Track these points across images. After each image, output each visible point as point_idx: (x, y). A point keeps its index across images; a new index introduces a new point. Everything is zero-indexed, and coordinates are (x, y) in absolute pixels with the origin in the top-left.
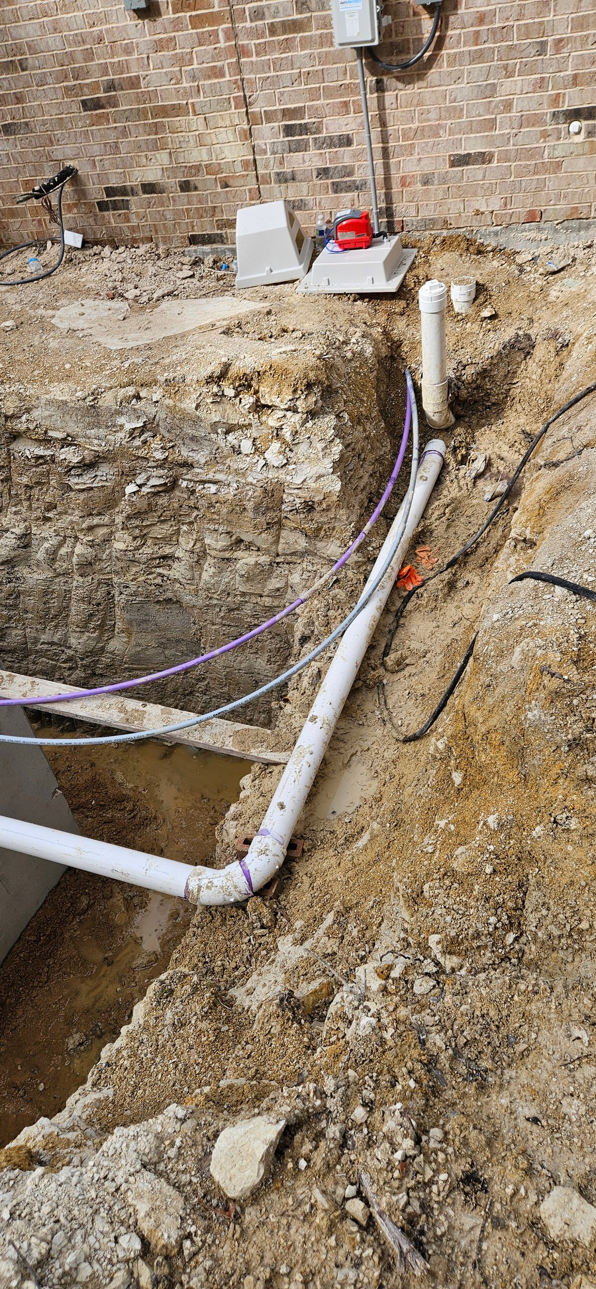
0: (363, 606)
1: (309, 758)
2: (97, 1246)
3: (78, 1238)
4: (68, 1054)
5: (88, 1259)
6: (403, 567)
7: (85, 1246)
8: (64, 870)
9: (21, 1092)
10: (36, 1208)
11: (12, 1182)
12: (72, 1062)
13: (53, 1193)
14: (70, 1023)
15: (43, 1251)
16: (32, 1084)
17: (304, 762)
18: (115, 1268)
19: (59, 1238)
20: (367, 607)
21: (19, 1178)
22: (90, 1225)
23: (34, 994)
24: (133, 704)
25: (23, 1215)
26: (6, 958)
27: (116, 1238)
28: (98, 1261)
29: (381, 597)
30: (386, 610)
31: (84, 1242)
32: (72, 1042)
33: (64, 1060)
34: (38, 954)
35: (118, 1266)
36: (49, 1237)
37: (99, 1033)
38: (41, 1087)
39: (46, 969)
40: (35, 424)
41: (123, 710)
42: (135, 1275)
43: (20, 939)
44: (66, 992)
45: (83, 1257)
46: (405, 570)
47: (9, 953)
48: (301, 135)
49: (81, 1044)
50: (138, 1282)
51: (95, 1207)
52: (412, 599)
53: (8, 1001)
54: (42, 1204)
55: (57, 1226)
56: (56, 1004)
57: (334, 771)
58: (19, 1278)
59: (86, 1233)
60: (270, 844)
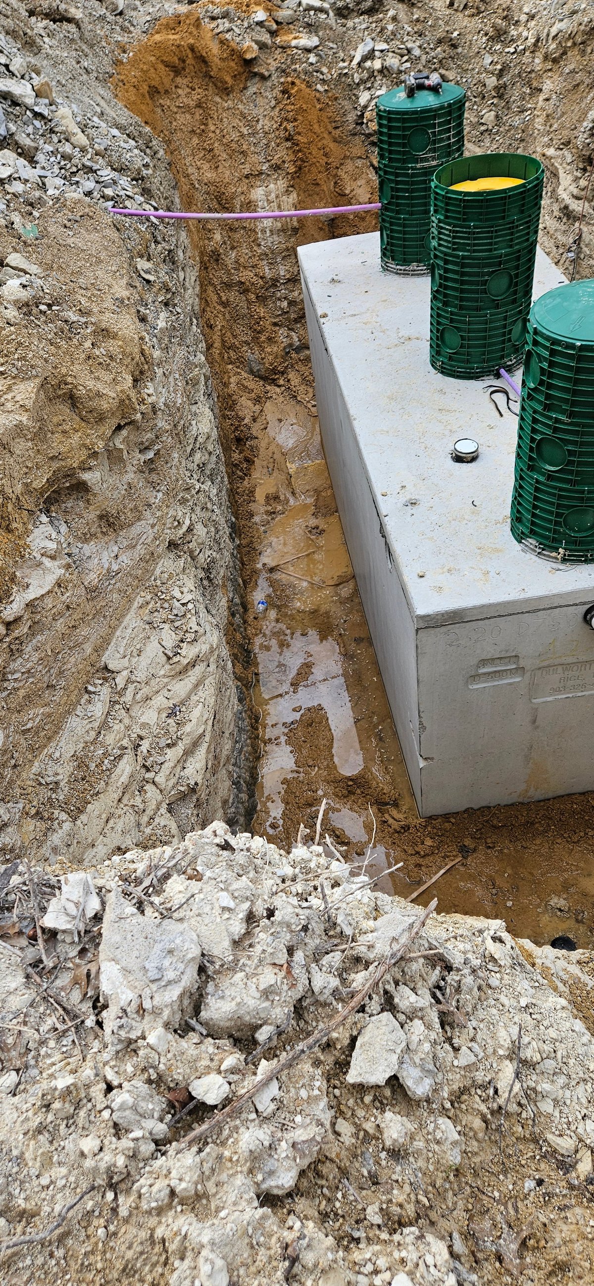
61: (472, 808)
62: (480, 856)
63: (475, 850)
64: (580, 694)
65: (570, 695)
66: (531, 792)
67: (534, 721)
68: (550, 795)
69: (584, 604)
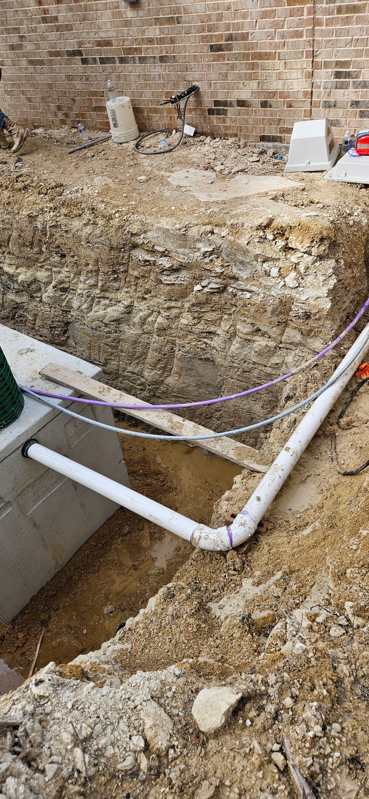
0: (332, 384)
1: (280, 473)
2: (119, 738)
3: (109, 730)
4: (103, 616)
5: (113, 744)
6: (362, 364)
7: (112, 736)
8: (119, 507)
9: (73, 632)
10: (87, 706)
11: (75, 687)
12: (104, 621)
13: (98, 700)
14: (107, 598)
15: (89, 733)
16: (80, 629)
17: (277, 475)
18: (127, 754)
19: (98, 727)
20: (334, 385)
21: (79, 685)
22: (116, 725)
23: (90, 576)
24: (177, 419)
25: (79, 708)
26: (77, 552)
27: (130, 736)
28: (118, 747)
29: (345, 380)
30: (346, 389)
31: (112, 734)
32: (107, 609)
33: (100, 619)
34: (95, 554)
35: (129, 753)
36: (93, 726)
37: (122, 608)
38: (85, 631)
39: (98, 564)
40: (148, 241)
41: (170, 421)
42: (138, 761)
43: (86, 542)
44: (107, 580)
45: (110, 743)
46: (363, 366)
47: (79, 549)
48: (345, 78)
49: (111, 612)
50: (139, 766)
51: (121, 714)
52: (365, 385)
53: (74, 577)
54: (91, 704)
55: (98, 720)
56: (101, 585)
57: (294, 484)
58: (73, 745)
59: (114, 728)
60: (248, 520)
61: (34, 596)
62: (55, 619)
63: (50, 618)
64: (49, 495)
65: (45, 498)
66: (60, 562)
67: (35, 525)
68: (71, 556)
69: (18, 448)
